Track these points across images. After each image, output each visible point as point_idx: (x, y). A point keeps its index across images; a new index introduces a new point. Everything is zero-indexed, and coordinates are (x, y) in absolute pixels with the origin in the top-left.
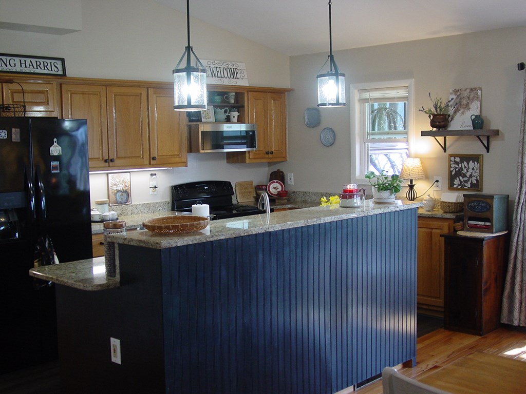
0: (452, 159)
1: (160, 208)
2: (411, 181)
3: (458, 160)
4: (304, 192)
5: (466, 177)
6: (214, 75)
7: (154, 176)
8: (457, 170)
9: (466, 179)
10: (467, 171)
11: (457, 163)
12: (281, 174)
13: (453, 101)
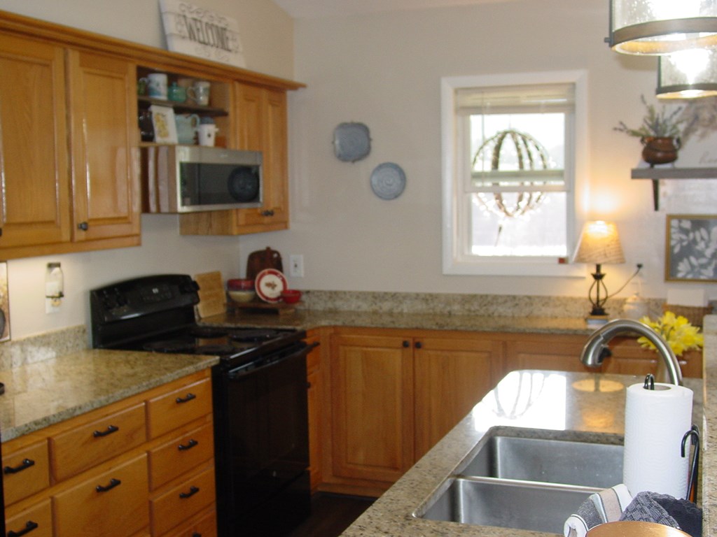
0: (674, 223)
1: (69, 345)
2: (598, 267)
3: (687, 224)
4: (331, 292)
5: (704, 256)
6: (192, 37)
7: (56, 270)
8: (685, 244)
9: (703, 261)
10: (707, 246)
11: (686, 232)
12: (275, 255)
13: (680, 113)
